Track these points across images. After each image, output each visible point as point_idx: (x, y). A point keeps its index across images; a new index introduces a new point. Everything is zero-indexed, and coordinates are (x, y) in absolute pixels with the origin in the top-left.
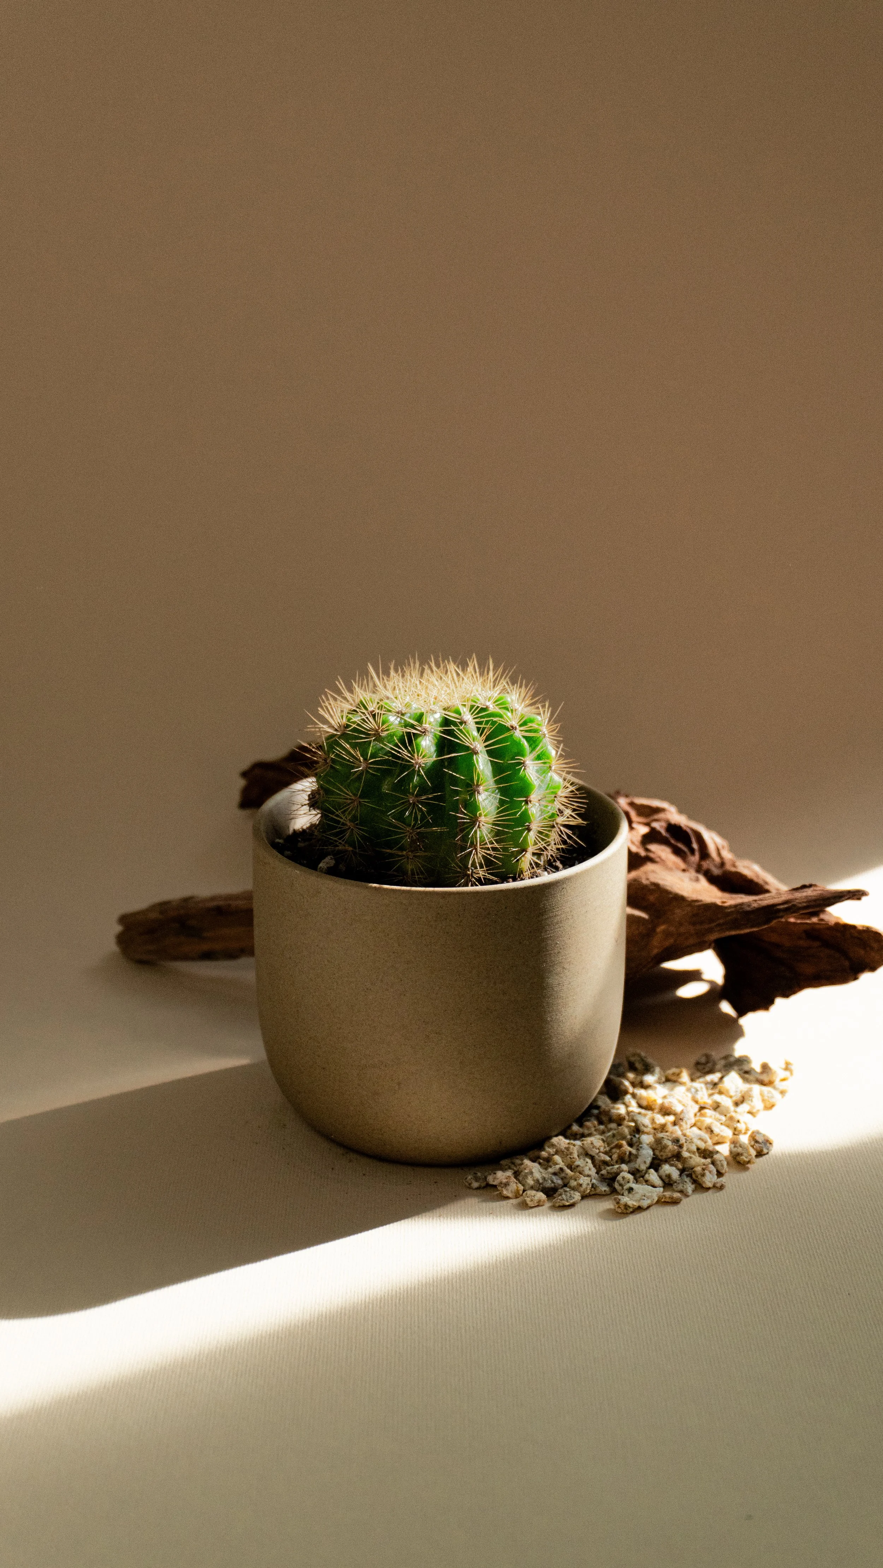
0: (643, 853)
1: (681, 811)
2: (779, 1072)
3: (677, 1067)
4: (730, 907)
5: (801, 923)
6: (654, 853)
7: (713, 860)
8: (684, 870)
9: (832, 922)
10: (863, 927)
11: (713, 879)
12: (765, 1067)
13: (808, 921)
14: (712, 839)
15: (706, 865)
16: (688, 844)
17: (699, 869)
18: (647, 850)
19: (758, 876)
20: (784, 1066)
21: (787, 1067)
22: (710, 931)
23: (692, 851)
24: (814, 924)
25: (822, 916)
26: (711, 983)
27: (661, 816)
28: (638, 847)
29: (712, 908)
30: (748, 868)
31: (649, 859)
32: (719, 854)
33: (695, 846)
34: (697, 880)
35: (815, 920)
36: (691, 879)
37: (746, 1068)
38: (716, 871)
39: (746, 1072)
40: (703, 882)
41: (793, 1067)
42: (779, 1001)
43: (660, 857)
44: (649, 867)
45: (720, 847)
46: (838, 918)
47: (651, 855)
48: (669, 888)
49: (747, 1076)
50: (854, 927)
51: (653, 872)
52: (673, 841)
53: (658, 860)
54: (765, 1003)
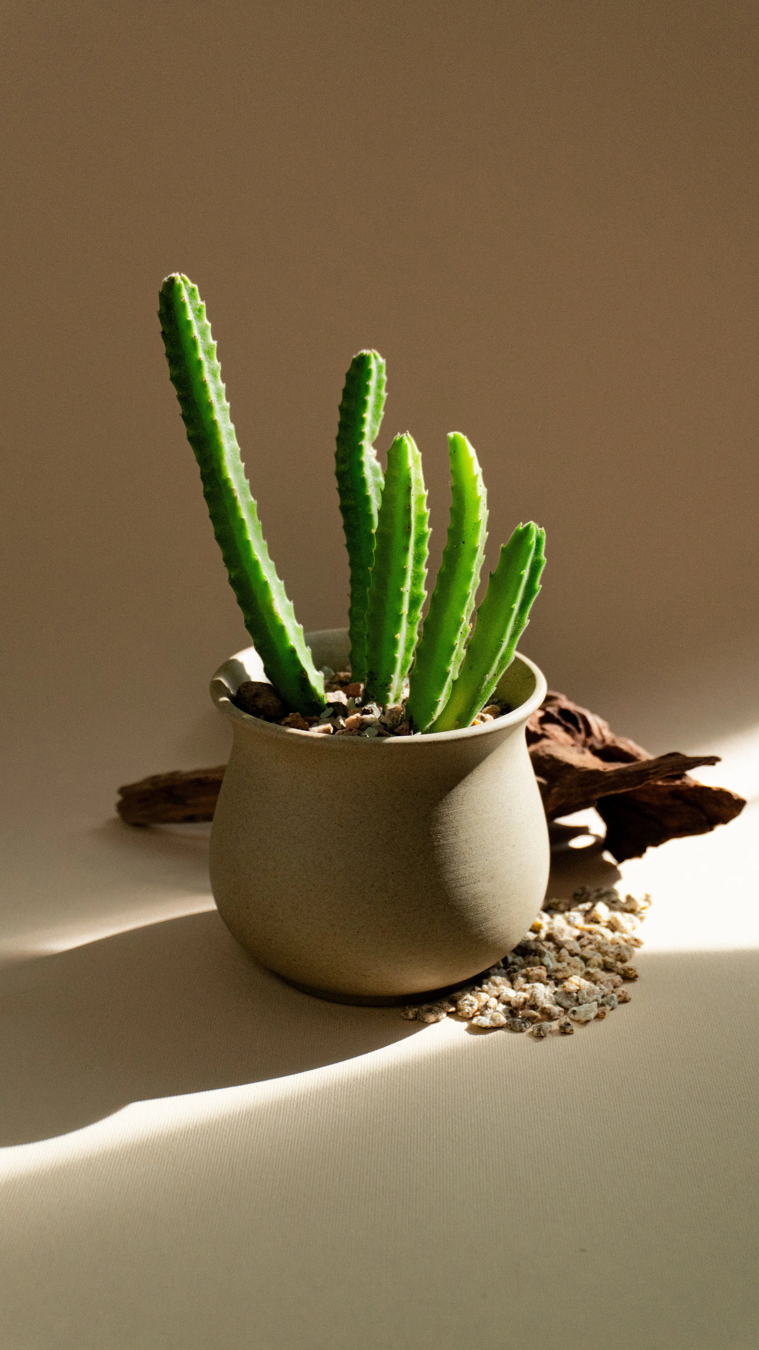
0: (540, 732)
1: (570, 699)
2: (641, 903)
3: (558, 897)
4: (610, 772)
5: (667, 786)
6: (547, 731)
7: (595, 737)
8: (573, 745)
9: (692, 784)
10: (717, 788)
11: (596, 752)
12: (629, 898)
13: (673, 784)
14: (595, 721)
15: (590, 741)
16: (576, 725)
17: (585, 744)
18: (543, 729)
19: (631, 749)
20: (644, 898)
21: (647, 899)
22: (595, 791)
23: (579, 731)
24: (677, 786)
25: (684, 780)
26: (596, 836)
27: (555, 702)
28: (535, 727)
29: (595, 773)
30: (624, 743)
31: (544, 736)
32: (601, 733)
33: (581, 726)
34: (583, 752)
35: (678, 782)
36: (578, 752)
37: (614, 898)
38: (598, 746)
39: (614, 902)
40: (588, 755)
41: (651, 899)
42: (650, 851)
43: (553, 735)
44: (545, 742)
45: (601, 727)
46: (696, 781)
47: (547, 733)
48: (560, 759)
49: (613, 905)
50: (709, 789)
51: (548, 746)
52: (563, 722)
53: (551, 737)
54: (639, 852)
